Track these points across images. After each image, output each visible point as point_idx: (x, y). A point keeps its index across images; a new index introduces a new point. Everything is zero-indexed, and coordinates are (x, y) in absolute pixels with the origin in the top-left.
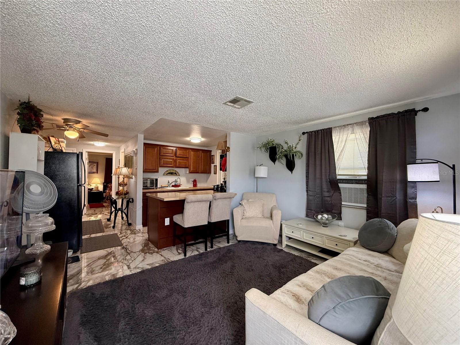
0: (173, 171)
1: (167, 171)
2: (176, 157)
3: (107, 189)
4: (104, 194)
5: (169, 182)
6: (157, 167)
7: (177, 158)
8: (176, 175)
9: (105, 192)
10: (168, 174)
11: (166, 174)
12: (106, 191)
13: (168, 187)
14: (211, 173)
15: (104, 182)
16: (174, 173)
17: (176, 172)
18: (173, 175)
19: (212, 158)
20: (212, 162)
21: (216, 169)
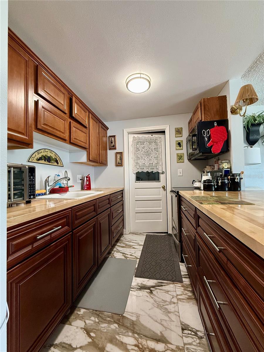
0: (52, 155)
1: (38, 151)
2: (70, 116)
7: (72, 121)
8: (58, 163)
10: (40, 159)
11: (35, 161)
13: (45, 194)
14: (107, 166)
16: (53, 159)
17: (57, 156)
18: (50, 164)
19: (111, 140)
20: (112, 147)
21: (121, 159)
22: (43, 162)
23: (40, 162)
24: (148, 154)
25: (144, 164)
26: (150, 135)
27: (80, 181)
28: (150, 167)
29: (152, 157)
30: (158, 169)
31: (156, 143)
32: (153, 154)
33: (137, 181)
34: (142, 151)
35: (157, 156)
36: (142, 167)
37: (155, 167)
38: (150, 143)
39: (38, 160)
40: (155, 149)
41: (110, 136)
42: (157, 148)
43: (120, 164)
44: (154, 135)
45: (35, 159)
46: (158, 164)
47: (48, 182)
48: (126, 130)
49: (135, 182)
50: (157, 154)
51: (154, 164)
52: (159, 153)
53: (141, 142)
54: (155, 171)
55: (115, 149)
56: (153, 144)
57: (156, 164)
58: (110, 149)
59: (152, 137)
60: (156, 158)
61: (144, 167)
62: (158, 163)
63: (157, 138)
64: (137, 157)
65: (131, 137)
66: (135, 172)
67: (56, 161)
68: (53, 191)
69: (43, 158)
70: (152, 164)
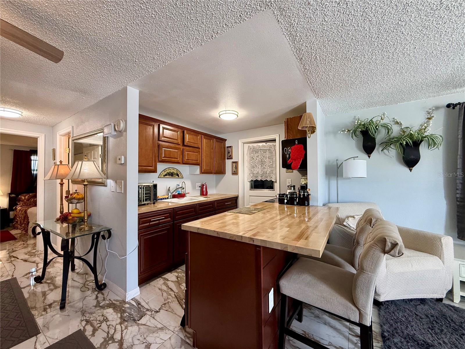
0: (174, 171)
1: (164, 170)
2: (184, 145)
3: (18, 205)
4: (11, 213)
5: (169, 190)
6: (155, 161)
7: (185, 148)
8: (179, 176)
9: (13, 210)
10: (166, 175)
11: (162, 177)
12: (16, 209)
13: (168, 198)
14: (225, 174)
15: (10, 192)
16: (175, 174)
17: (178, 171)
18: (173, 177)
19: (228, 150)
20: (229, 157)
21: (237, 168)
22: (168, 176)
23: (166, 177)
24: (262, 162)
25: (258, 173)
26: (264, 144)
27: (200, 188)
28: (264, 176)
29: (266, 165)
30: (271, 177)
31: (270, 151)
32: (267, 162)
33: (251, 188)
34: (256, 160)
35: (271, 165)
36: (256, 175)
37: (269, 175)
38: (264, 152)
39: (165, 176)
40: (269, 158)
41: (227, 147)
42: (271, 156)
43: (235, 173)
44: (268, 144)
45: (162, 175)
46: (272, 173)
47: (170, 191)
48: (240, 141)
49: (250, 190)
50: (271, 162)
51: (268, 172)
52: (272, 161)
53: (256, 151)
54: (269, 179)
55: (231, 158)
56: (267, 152)
57: (270, 172)
58: (228, 159)
59: (266, 145)
60: (269, 167)
61: (258, 176)
62: (272, 171)
63: (271, 146)
64: (251, 166)
65: (246, 146)
66: (249, 180)
67: (177, 175)
68: (174, 197)
69: (168, 174)
70: (266, 173)
